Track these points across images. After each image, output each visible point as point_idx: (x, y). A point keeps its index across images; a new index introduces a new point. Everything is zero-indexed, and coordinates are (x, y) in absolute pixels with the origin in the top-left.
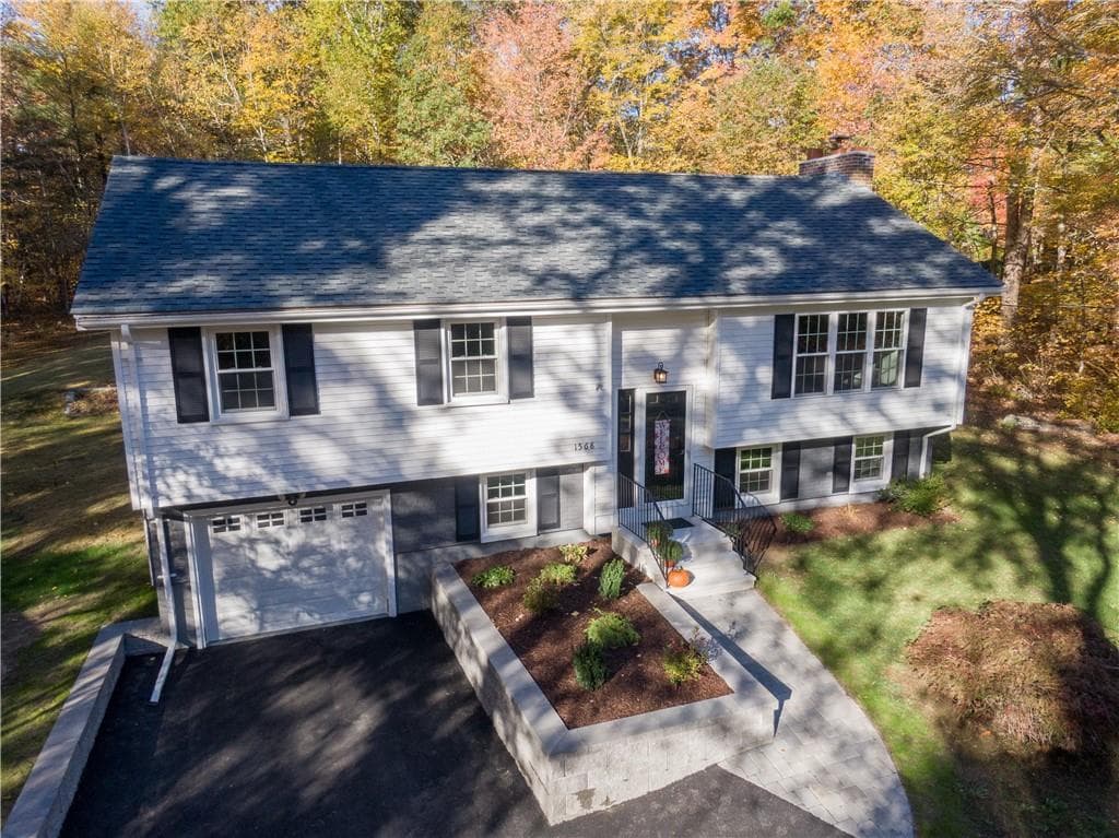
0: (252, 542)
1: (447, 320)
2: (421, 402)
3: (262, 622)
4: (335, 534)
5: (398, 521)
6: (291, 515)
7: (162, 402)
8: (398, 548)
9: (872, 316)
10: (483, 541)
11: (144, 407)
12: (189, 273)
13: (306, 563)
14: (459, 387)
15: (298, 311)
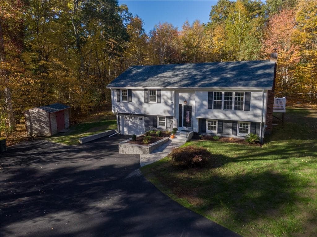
0: (128, 120)
1: (149, 89)
2: (145, 102)
3: (129, 133)
4: (138, 122)
5: (145, 121)
6: (133, 118)
7: (116, 98)
8: (145, 126)
9: (234, 93)
10: (157, 128)
11: (114, 99)
12: (121, 82)
13: (134, 125)
14: (151, 100)
15: (128, 87)
